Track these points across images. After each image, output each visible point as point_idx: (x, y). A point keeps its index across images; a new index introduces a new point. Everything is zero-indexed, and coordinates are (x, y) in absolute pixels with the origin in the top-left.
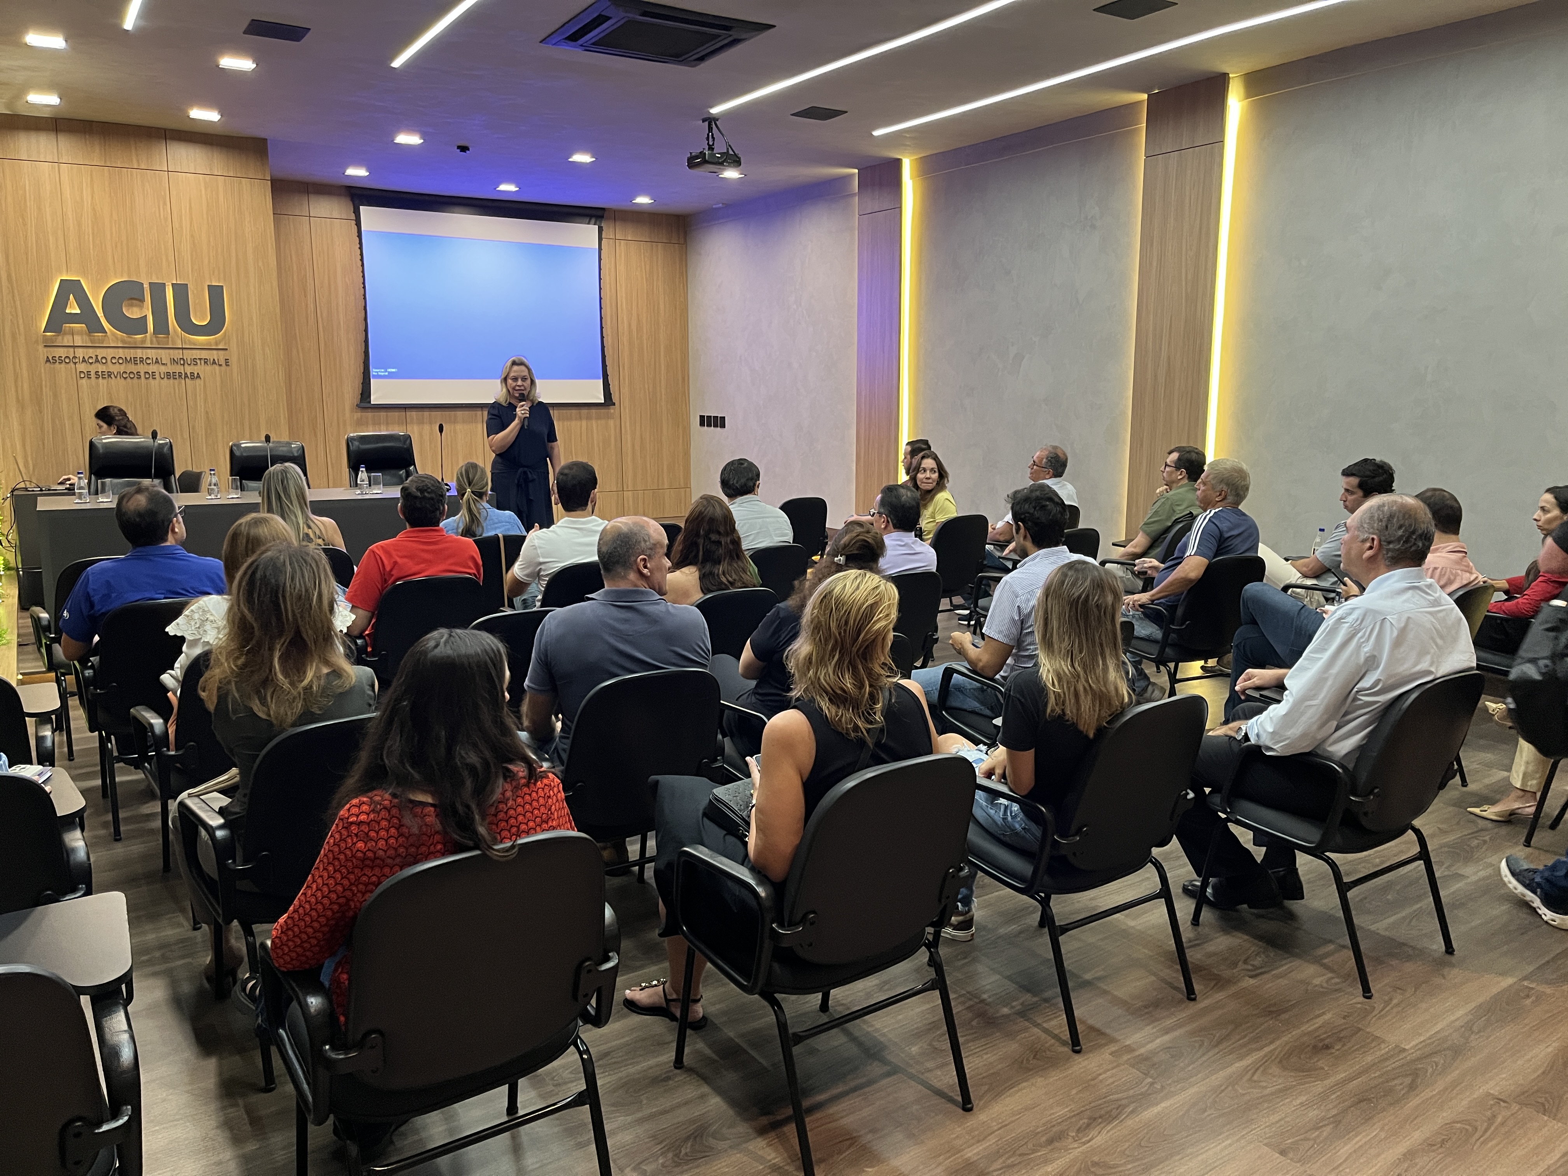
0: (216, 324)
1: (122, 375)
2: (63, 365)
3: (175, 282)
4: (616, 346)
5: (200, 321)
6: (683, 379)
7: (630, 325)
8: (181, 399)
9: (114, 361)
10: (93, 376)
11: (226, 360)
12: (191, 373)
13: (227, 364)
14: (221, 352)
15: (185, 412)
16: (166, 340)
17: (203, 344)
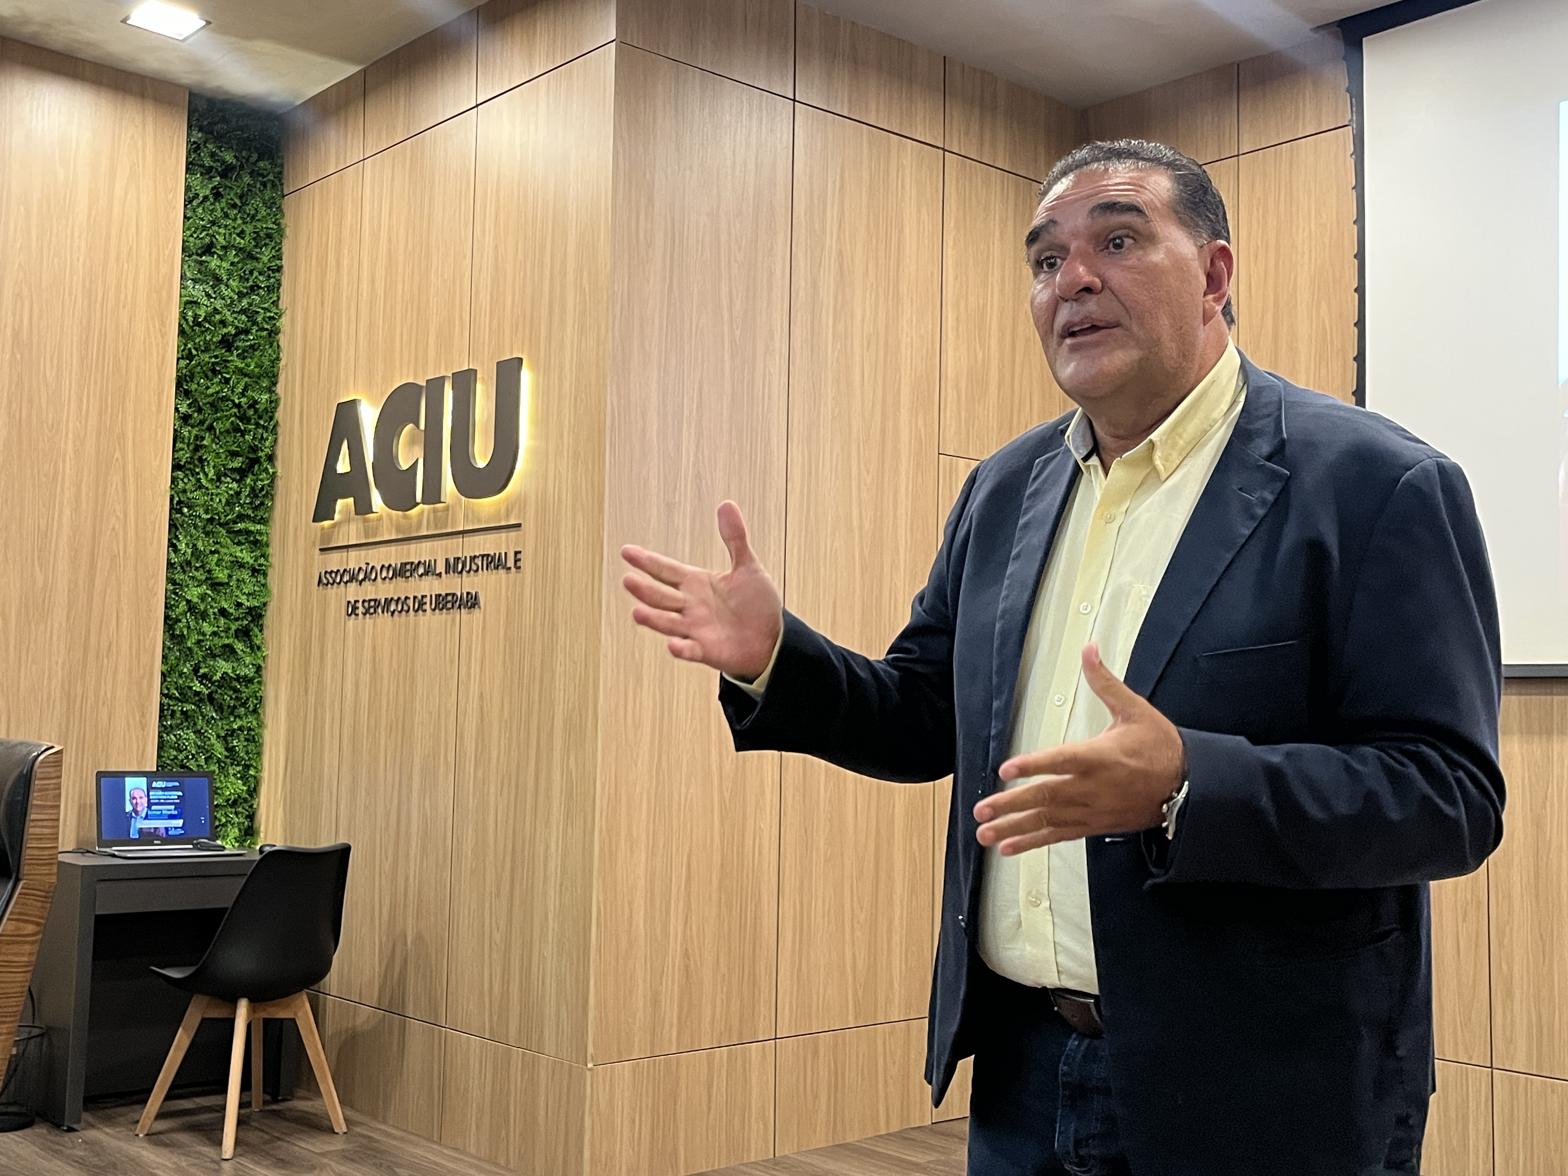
0: (503, 465)
1: (390, 607)
2: (334, 588)
5: (482, 460)
8: (452, 662)
9: (384, 574)
10: (361, 610)
11: (516, 553)
12: (468, 593)
13: (518, 564)
14: (513, 534)
15: (454, 692)
16: (445, 513)
17: (489, 519)
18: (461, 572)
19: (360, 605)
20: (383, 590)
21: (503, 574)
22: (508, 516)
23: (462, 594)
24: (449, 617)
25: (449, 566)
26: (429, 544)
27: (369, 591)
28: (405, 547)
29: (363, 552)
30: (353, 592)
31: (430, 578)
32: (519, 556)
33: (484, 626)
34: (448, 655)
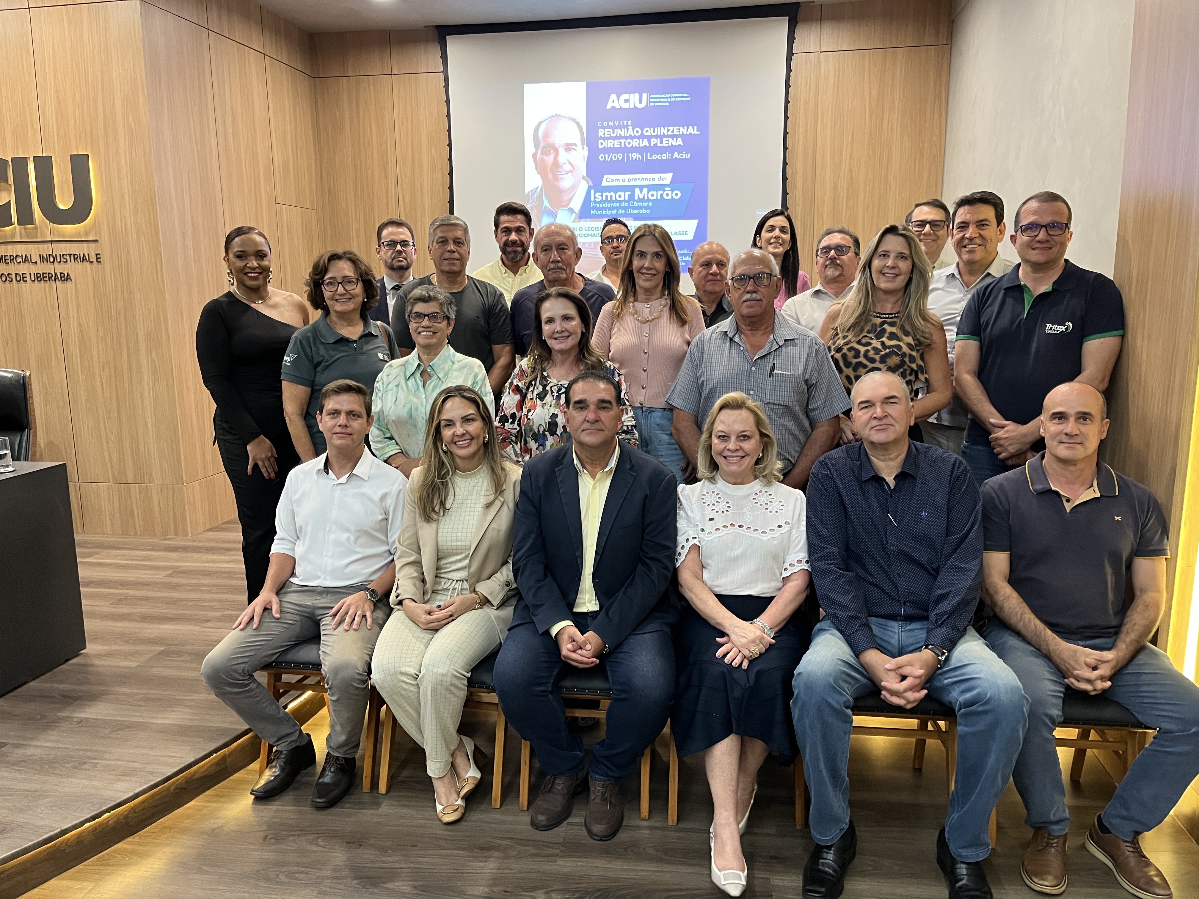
0: (82, 208)
3: (37, 155)
5: (64, 204)
8: (53, 308)
11: (97, 255)
12: (61, 273)
13: (99, 260)
14: (92, 245)
15: (58, 323)
16: (35, 231)
17: (72, 236)
18: (53, 262)
21: (87, 265)
22: (86, 234)
23: (56, 274)
24: (47, 285)
25: (42, 258)
26: (23, 246)
31: (27, 264)
32: (98, 256)
33: (76, 290)
34: (49, 303)
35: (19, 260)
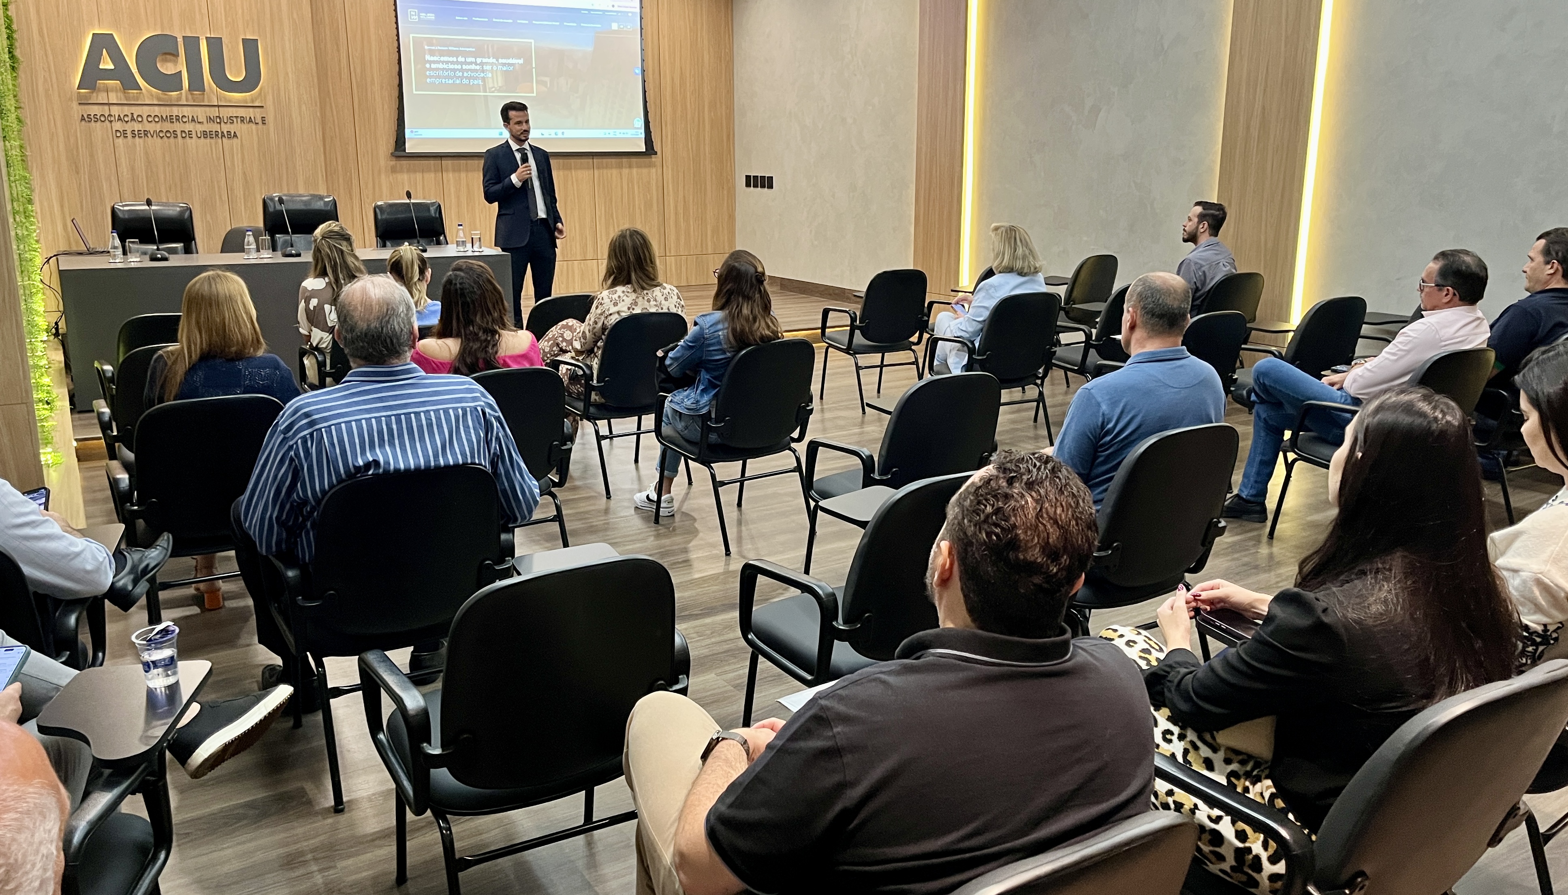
0: (251, 81)
1: (158, 134)
2: (99, 123)
3: (209, 36)
4: (658, 101)
5: (236, 77)
6: (728, 136)
7: (673, 79)
8: (218, 159)
9: (150, 119)
10: (129, 135)
11: (262, 117)
12: (227, 132)
13: (264, 122)
14: (258, 110)
15: (223, 173)
16: (201, 97)
17: (239, 101)
18: (220, 123)
19: (129, 132)
20: (151, 127)
21: (254, 126)
22: (253, 101)
23: (222, 132)
24: (213, 141)
25: (210, 119)
26: (189, 108)
27: (137, 127)
28: (168, 108)
29: (126, 108)
30: (118, 126)
31: (193, 123)
32: (264, 119)
33: (242, 145)
34: (214, 155)
35: (185, 120)
